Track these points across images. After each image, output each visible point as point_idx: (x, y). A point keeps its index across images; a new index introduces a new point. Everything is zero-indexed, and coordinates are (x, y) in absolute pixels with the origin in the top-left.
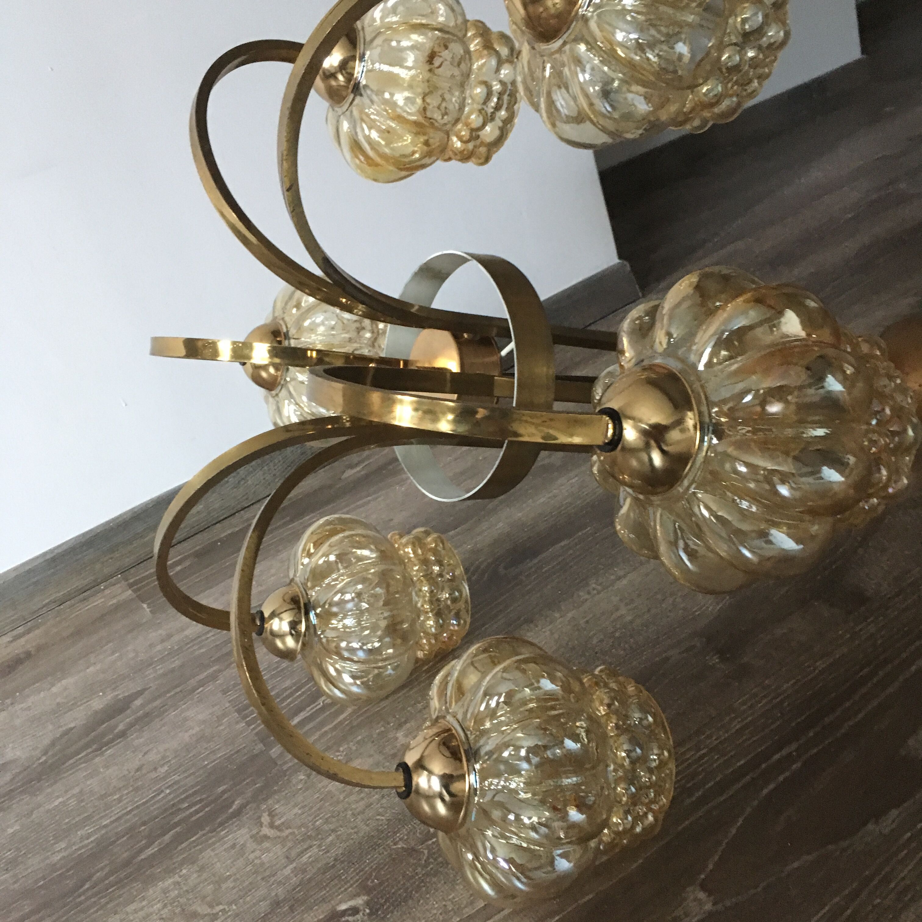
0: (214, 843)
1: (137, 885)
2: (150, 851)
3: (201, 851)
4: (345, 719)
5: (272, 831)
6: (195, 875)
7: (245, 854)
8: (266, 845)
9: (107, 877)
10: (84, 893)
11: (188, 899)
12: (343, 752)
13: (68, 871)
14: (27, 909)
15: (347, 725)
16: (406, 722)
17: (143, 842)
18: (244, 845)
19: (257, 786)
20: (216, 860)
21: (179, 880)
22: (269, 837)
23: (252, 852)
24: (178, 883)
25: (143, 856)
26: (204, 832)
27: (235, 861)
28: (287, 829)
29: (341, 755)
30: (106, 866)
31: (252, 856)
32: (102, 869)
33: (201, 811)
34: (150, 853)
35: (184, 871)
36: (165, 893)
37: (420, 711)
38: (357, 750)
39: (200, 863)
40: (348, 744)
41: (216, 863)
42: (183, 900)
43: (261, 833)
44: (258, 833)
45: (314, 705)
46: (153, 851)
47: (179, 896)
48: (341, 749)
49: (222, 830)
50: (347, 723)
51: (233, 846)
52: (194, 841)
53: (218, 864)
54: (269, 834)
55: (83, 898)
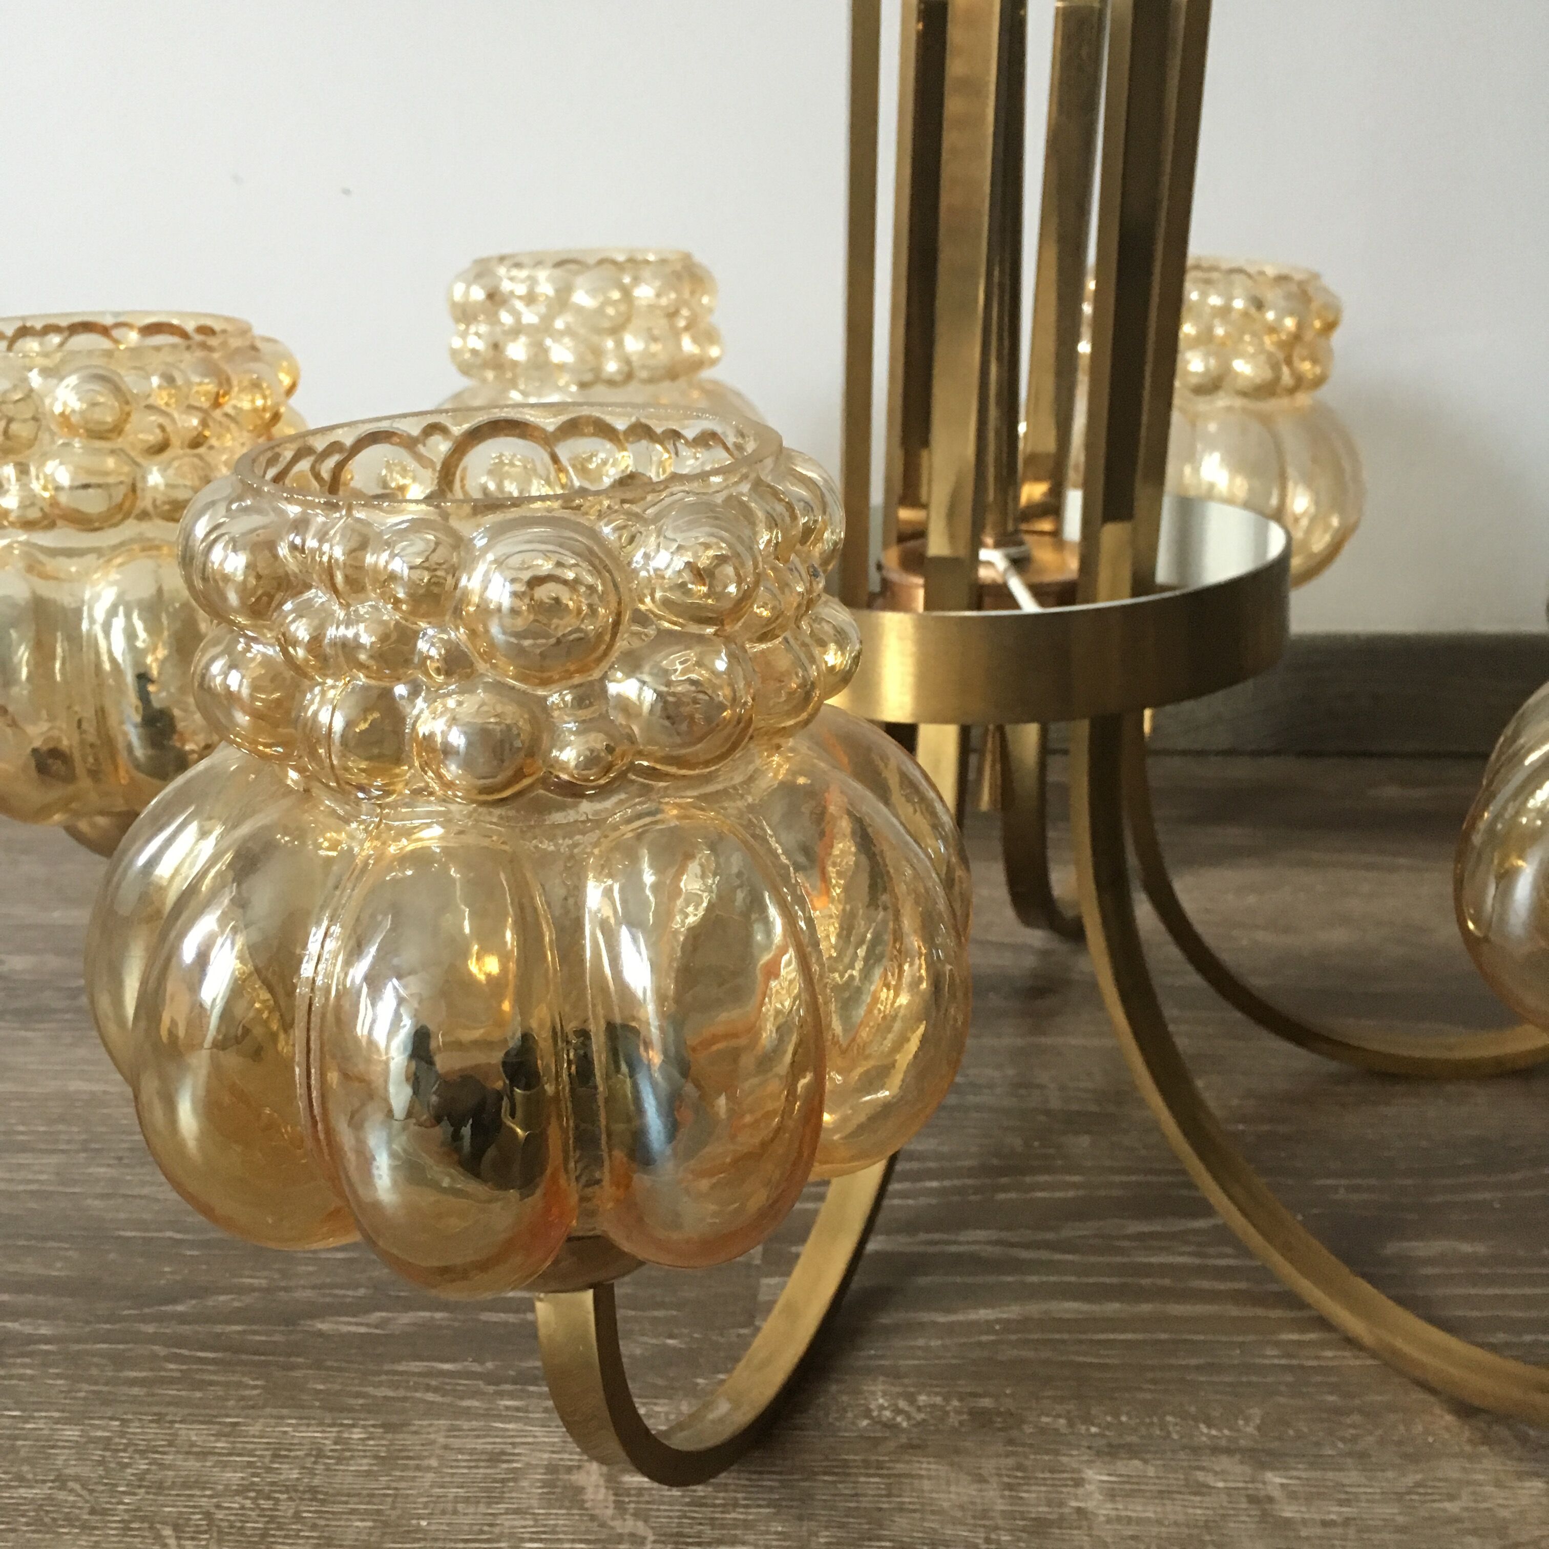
0: (467, 1413)
1: (253, 1387)
2: (347, 1326)
3: (431, 1411)
4: (987, 1327)
5: (602, 1493)
6: (364, 1464)
7: (500, 1500)
8: (560, 1519)
9: (230, 1317)
10: (161, 1318)
11: (297, 1516)
12: (919, 1409)
13: (192, 1244)
14: (58, 1271)
15: (980, 1344)
16: (1133, 1452)
17: (361, 1292)
18: (516, 1475)
19: (670, 1342)
20: (434, 1463)
21: (329, 1444)
22: (581, 1504)
23: (516, 1512)
24: (320, 1454)
25: (323, 1326)
26: (476, 1367)
27: (467, 1500)
28: (636, 1515)
29: (909, 1417)
30: (252, 1289)
31: (508, 1522)
32: (241, 1290)
33: (517, 1311)
34: (345, 1329)
35: (357, 1434)
36: (276, 1456)
37: (1196, 1450)
38: (954, 1431)
39: (404, 1439)
40: (947, 1398)
41: (429, 1469)
42: (287, 1509)
43: (578, 1478)
44: (569, 1470)
45: (945, 1237)
46: (353, 1329)
47: (290, 1488)
48: (922, 1399)
49: (512, 1395)
50: (984, 1338)
51: (495, 1458)
52: (442, 1373)
53: (430, 1476)
54: (589, 1495)
55: (150, 1329)
